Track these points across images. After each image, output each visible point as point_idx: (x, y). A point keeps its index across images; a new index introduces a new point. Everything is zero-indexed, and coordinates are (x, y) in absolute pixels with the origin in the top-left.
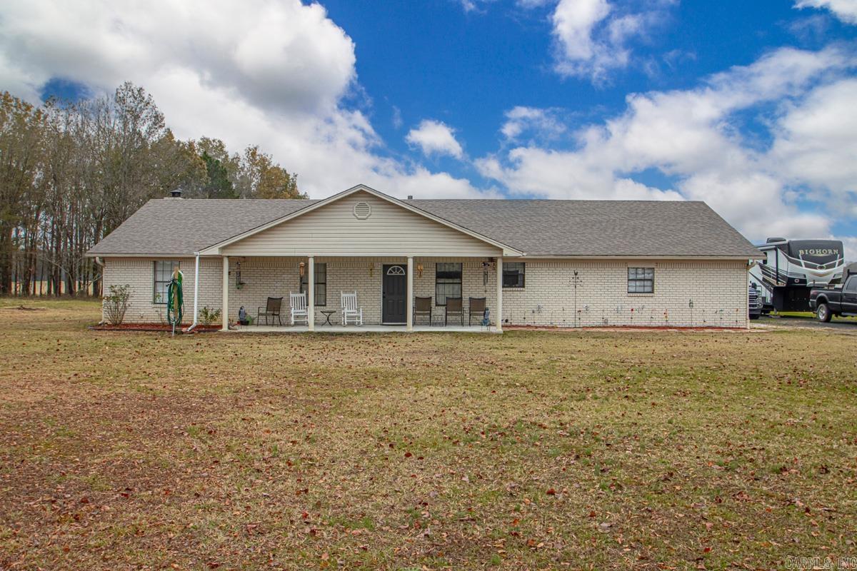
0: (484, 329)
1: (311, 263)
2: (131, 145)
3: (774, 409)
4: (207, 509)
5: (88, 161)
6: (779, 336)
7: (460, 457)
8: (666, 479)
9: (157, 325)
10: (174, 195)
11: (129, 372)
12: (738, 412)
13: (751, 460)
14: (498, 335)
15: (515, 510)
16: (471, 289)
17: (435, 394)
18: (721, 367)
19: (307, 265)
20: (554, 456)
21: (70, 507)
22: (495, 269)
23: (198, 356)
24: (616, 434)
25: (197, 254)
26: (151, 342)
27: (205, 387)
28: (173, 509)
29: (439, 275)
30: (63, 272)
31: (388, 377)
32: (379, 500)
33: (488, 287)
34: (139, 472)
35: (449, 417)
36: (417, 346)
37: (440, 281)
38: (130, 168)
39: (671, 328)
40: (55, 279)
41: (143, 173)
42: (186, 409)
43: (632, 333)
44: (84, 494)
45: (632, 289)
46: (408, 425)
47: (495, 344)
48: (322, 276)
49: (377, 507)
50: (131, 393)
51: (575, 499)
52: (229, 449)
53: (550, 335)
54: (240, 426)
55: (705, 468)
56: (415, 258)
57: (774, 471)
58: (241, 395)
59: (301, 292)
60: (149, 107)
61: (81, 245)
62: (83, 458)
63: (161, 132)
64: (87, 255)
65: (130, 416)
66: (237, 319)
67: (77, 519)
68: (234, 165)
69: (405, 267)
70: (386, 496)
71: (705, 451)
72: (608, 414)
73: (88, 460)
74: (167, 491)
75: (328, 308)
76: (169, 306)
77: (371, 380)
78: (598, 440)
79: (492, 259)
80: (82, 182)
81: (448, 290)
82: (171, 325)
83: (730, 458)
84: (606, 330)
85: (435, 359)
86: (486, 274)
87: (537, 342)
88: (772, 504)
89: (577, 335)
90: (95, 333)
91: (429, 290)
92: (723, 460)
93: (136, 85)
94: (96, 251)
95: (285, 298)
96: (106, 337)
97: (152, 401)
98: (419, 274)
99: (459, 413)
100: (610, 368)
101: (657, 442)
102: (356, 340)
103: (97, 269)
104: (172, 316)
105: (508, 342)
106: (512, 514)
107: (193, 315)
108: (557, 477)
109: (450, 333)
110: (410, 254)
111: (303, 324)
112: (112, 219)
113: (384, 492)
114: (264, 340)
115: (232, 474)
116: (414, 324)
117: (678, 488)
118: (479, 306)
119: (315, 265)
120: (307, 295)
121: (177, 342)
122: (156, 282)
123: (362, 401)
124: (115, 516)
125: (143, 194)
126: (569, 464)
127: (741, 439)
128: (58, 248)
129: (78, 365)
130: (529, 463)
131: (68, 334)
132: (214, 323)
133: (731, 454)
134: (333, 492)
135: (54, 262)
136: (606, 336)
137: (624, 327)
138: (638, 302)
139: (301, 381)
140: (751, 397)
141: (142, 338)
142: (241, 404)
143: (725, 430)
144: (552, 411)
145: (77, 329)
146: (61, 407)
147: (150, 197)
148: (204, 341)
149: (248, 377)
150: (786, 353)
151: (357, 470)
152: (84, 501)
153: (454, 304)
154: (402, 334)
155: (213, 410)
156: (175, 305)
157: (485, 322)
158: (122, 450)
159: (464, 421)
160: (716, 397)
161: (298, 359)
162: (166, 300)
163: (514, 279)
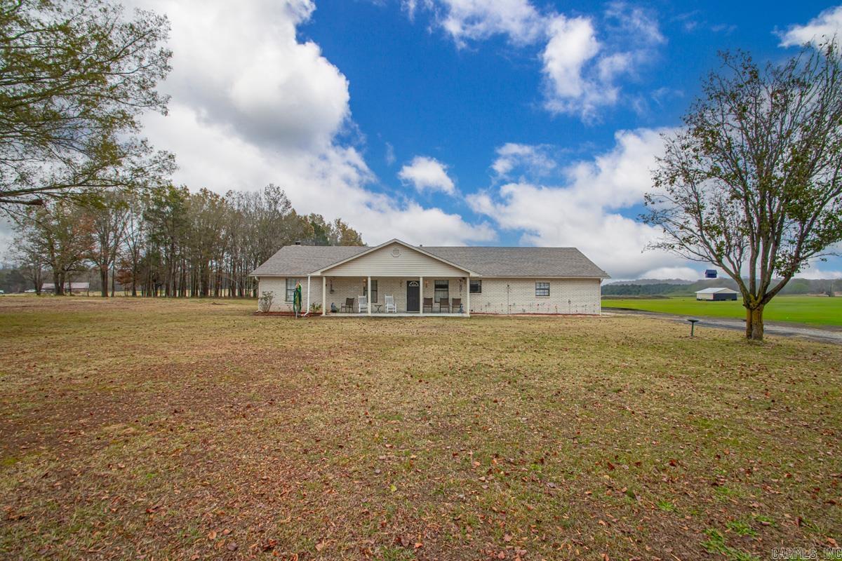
0: (460, 315)
1: (369, 280)
2: (273, 217)
3: (615, 358)
4: (315, 410)
5: (250, 226)
6: (617, 319)
7: (448, 383)
8: (557, 395)
9: (288, 313)
10: (297, 244)
11: (273, 338)
12: (595, 360)
13: (602, 385)
14: (467, 318)
15: (477, 411)
16: (453, 294)
17: (434, 348)
18: (586, 336)
19: (367, 281)
20: (497, 382)
21: (240, 410)
22: (466, 283)
23: (310, 329)
24: (530, 371)
25: (309, 275)
26: (285, 321)
27: (314, 346)
28: (296, 410)
29: (437, 287)
30: (237, 284)
31: (410, 340)
32: (405, 405)
33: (462, 293)
34: (278, 390)
35: (442, 361)
36: (425, 323)
37: (438, 289)
38: (273, 229)
39: (559, 314)
40: (232, 289)
41: (280, 232)
42: (303, 357)
43: (537, 317)
44: (248, 403)
45: (538, 294)
46: (420, 365)
47: (466, 323)
48: (375, 287)
49: (404, 409)
50: (273, 349)
51: (508, 405)
52: (326, 378)
53: (494, 318)
54: (332, 366)
55: (577, 389)
56: (424, 278)
57: (614, 391)
58: (332, 350)
59: (364, 295)
60: (283, 197)
61: (247, 270)
62: (248, 384)
63: (289, 211)
64: (250, 276)
65: (273, 361)
66: (330, 309)
67: (244, 416)
68: (328, 228)
69: (419, 282)
70: (408, 403)
71: (577, 380)
72: (525, 359)
73: (251, 385)
74: (293, 401)
75: (378, 304)
76: (294, 302)
77: (402, 342)
78: (520, 374)
79: (464, 278)
80: (247, 237)
81: (441, 294)
82: (295, 312)
83: (591, 384)
84: (524, 316)
85: (434, 331)
86: (461, 286)
87: (488, 322)
88: (614, 409)
89: (508, 318)
90: (255, 317)
91: (431, 295)
92: (587, 385)
93: (276, 186)
94: (255, 273)
95: (356, 298)
96: (260, 319)
97: (285, 353)
98: (426, 286)
99: (447, 359)
100: (526, 335)
101: (552, 375)
102: (393, 320)
103: (255, 283)
104: (296, 308)
105: (472, 322)
106: (475, 413)
107: (307, 307)
108: (499, 393)
109: (443, 317)
110: (421, 275)
111: (365, 312)
112: (264, 257)
113: (408, 401)
114: (344, 320)
115: (327, 392)
116: (423, 312)
117: (563, 399)
118: (457, 302)
119: (372, 281)
120: (367, 297)
121: (299, 322)
122: (287, 290)
123: (396, 352)
124: (265, 414)
125: (280, 243)
126: (505, 386)
127: (597, 374)
128: (234, 272)
129: (245, 334)
130: (484, 386)
131: (240, 317)
132: (318, 312)
133: (591, 382)
134: (381, 401)
135: (232, 279)
136: (524, 319)
137: (534, 314)
138: (541, 301)
139: (364, 342)
140: (602, 352)
141: (279, 319)
142: (332, 354)
143: (588, 369)
144: (496, 358)
145: (245, 315)
146: (236, 356)
147: (284, 245)
148: (313, 321)
149: (336, 340)
150: (621, 328)
151: (393, 389)
152: (249, 407)
153: (444, 302)
154: (417, 317)
155: (318, 357)
156: (297, 302)
157: (461, 311)
158: (268, 379)
159: (450, 363)
160: (583, 351)
161: (362, 330)
162: (293, 300)
163: (476, 288)
